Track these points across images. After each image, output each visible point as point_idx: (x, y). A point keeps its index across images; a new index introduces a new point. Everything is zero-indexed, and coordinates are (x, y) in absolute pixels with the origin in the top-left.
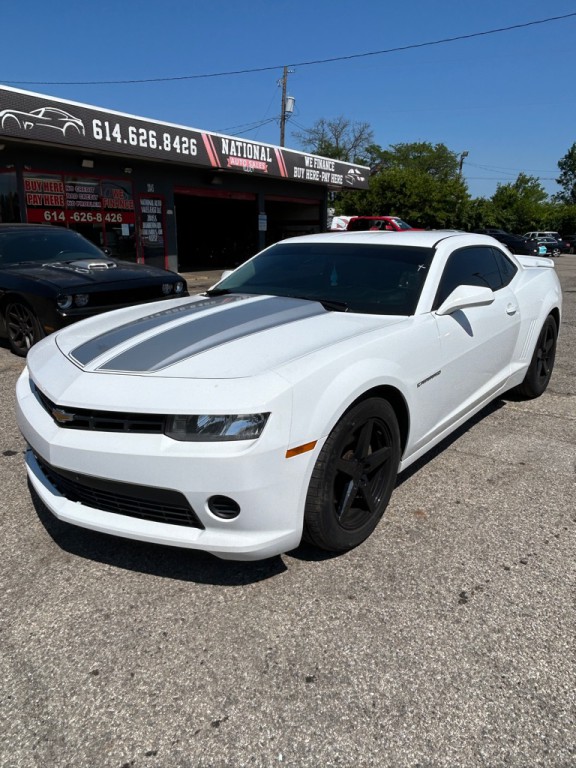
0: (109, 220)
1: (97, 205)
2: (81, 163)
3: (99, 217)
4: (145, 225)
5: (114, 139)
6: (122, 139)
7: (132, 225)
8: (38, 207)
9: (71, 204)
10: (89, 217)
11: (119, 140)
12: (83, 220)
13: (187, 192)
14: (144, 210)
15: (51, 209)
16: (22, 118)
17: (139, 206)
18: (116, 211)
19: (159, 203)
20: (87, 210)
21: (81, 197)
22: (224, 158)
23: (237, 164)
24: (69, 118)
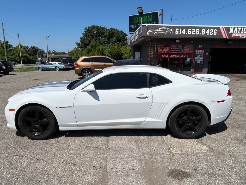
0: (183, 57)
1: (179, 53)
2: (176, 41)
3: (179, 56)
4: (196, 58)
5: (182, 33)
6: (185, 33)
7: (191, 58)
8: (161, 54)
9: (171, 53)
10: (176, 56)
11: (184, 34)
12: (174, 57)
13: (217, 47)
14: (196, 54)
15: (164, 54)
16: (154, 32)
17: (195, 52)
18: (186, 54)
19: (203, 51)
20: (175, 54)
21: (174, 50)
22: (230, 34)
23: (237, 36)
24: (168, 29)
